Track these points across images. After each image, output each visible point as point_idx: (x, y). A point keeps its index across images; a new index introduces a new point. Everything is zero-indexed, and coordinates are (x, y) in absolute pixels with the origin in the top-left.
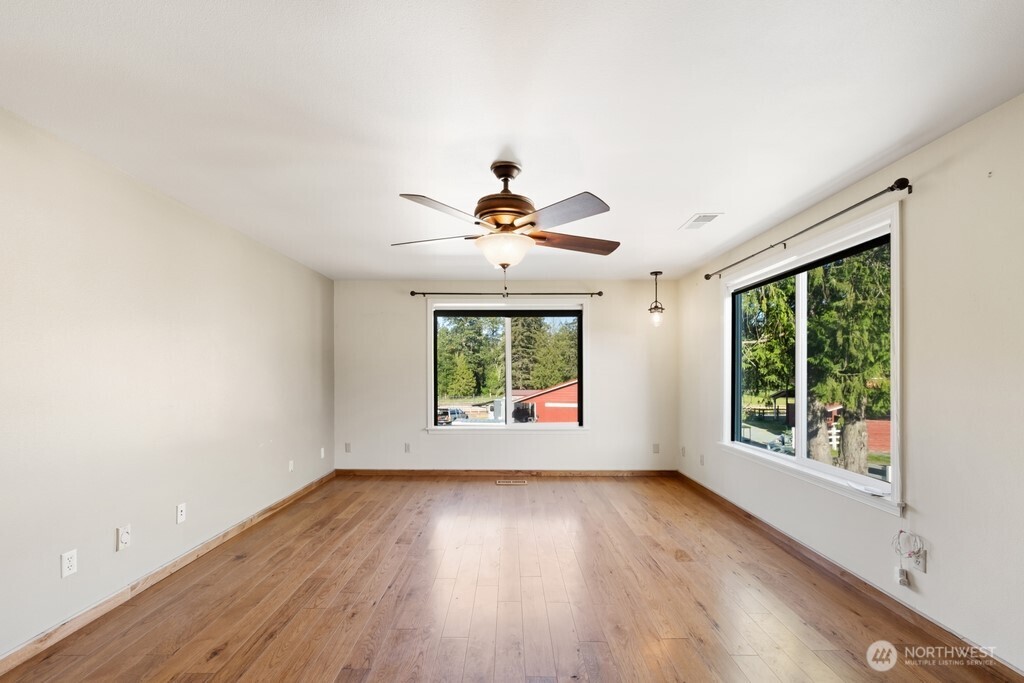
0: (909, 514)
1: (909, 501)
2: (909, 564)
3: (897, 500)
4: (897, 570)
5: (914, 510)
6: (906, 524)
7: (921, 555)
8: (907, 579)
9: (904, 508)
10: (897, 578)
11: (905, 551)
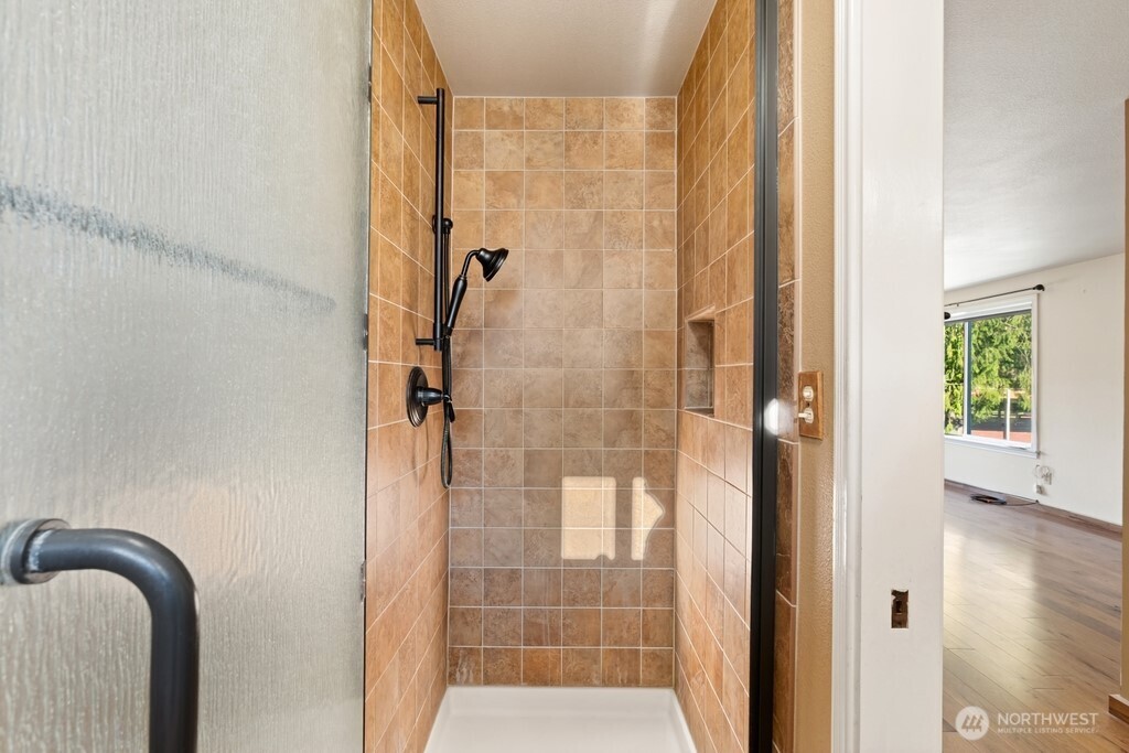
0: (1041, 456)
1: (1041, 450)
2: (1041, 482)
3: (1035, 450)
4: (1035, 486)
5: (1044, 454)
6: (1040, 462)
7: (1048, 477)
8: (1041, 490)
9: (1039, 453)
10: (1035, 490)
11: (1040, 475)
